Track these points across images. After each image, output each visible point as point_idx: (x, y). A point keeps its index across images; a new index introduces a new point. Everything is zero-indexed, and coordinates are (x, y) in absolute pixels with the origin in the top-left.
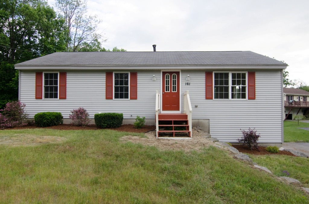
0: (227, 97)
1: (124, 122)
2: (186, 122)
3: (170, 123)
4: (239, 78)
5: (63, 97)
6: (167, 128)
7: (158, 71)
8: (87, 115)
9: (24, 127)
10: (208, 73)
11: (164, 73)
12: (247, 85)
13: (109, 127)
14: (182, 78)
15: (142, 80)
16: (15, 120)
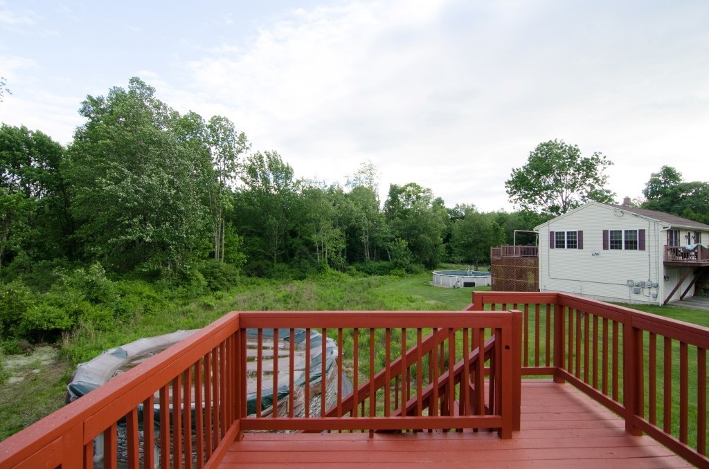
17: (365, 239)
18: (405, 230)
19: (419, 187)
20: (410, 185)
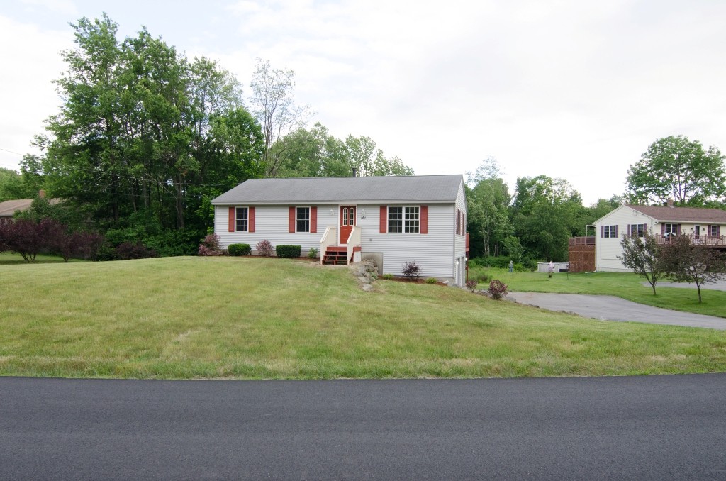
0: (400, 231)
1: (302, 254)
2: (345, 253)
3: (336, 253)
4: (412, 211)
5: (252, 230)
6: (332, 258)
7: (337, 206)
8: (270, 246)
9: (220, 255)
10: (383, 207)
11: (342, 207)
12: (419, 219)
13: (287, 257)
14: (359, 212)
15: (321, 214)
16: (213, 249)
17: (484, 234)
18: (527, 226)
19: (550, 180)
20: (541, 178)
